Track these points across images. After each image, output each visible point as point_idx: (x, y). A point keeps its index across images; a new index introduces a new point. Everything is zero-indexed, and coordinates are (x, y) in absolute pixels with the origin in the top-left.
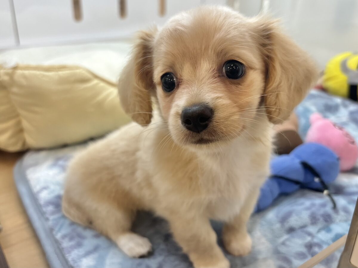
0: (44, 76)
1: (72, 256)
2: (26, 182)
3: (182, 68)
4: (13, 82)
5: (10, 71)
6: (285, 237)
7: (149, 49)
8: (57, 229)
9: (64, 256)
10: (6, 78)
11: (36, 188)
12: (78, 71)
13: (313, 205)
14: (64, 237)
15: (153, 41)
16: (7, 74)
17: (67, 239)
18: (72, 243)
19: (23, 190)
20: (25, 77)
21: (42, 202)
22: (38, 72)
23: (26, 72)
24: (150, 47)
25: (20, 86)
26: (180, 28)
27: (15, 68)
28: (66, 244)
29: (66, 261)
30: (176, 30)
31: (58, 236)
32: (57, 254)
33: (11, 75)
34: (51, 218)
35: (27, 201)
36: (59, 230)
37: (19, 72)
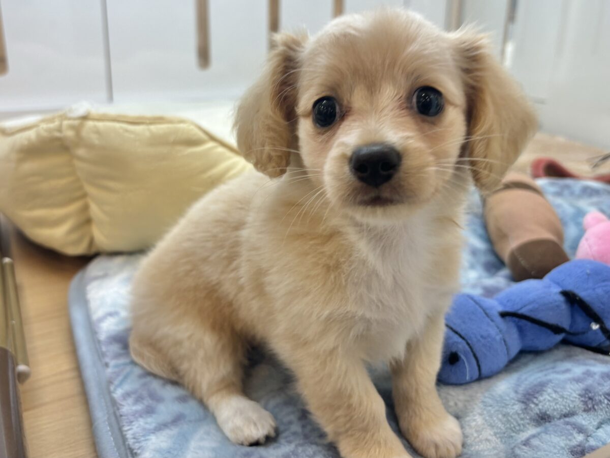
0: (127, 131)
1: (132, 431)
2: (84, 302)
3: (351, 91)
4: (79, 141)
5: (76, 122)
6: (532, 431)
7: (294, 63)
8: (116, 382)
9: (120, 429)
10: (70, 134)
11: (97, 314)
12: (182, 126)
13: (588, 374)
14: (127, 395)
15: (303, 52)
16: (72, 127)
17: (130, 401)
18: (139, 407)
19: (77, 315)
20: (97, 132)
21: (103, 337)
22: (117, 125)
23: (100, 125)
24: (297, 60)
25: (90, 146)
26: (353, 32)
27: (85, 118)
28: (128, 407)
29: (124, 439)
30: (345, 35)
31: (118, 394)
32: (110, 425)
33: (77, 129)
34: (112, 363)
35: (81, 334)
36: (120, 385)
37: (90, 124)
